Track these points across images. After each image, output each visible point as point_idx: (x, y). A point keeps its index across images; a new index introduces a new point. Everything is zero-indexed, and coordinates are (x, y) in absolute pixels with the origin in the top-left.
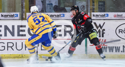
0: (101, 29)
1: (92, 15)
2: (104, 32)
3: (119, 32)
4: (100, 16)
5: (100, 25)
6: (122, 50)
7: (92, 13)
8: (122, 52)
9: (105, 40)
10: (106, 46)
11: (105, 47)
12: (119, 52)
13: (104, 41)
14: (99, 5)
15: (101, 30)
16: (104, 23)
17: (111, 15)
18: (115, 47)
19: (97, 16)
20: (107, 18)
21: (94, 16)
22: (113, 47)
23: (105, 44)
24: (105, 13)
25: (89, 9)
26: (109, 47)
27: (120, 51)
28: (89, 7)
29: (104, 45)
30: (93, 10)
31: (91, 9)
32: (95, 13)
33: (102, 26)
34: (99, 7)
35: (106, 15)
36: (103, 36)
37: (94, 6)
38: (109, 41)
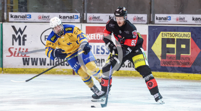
0: (22, 34)
1: (10, 16)
2: (26, 38)
3: (45, 38)
4: (20, 17)
5: (20, 30)
6: (49, 63)
7: (10, 13)
8: (48, 65)
9: (27, 49)
10: (28, 58)
11: (26, 59)
12: (44, 64)
13: (25, 50)
14: (19, 3)
15: (22, 36)
16: (26, 26)
17: (35, 16)
18: (40, 59)
19: (16, 17)
20: (29, 20)
21: (12, 17)
22: (37, 59)
23: (27, 55)
24: (27, 14)
25: (5, 7)
26: (32, 59)
27: (46, 64)
28: (5, 4)
29: (25, 56)
30: (11, 9)
31: (8, 8)
32: (14, 14)
33: (22, 31)
34: (19, 6)
35: (28, 16)
36: (24, 44)
37: (12, 4)
38: (32, 50)
